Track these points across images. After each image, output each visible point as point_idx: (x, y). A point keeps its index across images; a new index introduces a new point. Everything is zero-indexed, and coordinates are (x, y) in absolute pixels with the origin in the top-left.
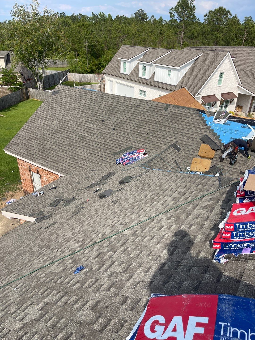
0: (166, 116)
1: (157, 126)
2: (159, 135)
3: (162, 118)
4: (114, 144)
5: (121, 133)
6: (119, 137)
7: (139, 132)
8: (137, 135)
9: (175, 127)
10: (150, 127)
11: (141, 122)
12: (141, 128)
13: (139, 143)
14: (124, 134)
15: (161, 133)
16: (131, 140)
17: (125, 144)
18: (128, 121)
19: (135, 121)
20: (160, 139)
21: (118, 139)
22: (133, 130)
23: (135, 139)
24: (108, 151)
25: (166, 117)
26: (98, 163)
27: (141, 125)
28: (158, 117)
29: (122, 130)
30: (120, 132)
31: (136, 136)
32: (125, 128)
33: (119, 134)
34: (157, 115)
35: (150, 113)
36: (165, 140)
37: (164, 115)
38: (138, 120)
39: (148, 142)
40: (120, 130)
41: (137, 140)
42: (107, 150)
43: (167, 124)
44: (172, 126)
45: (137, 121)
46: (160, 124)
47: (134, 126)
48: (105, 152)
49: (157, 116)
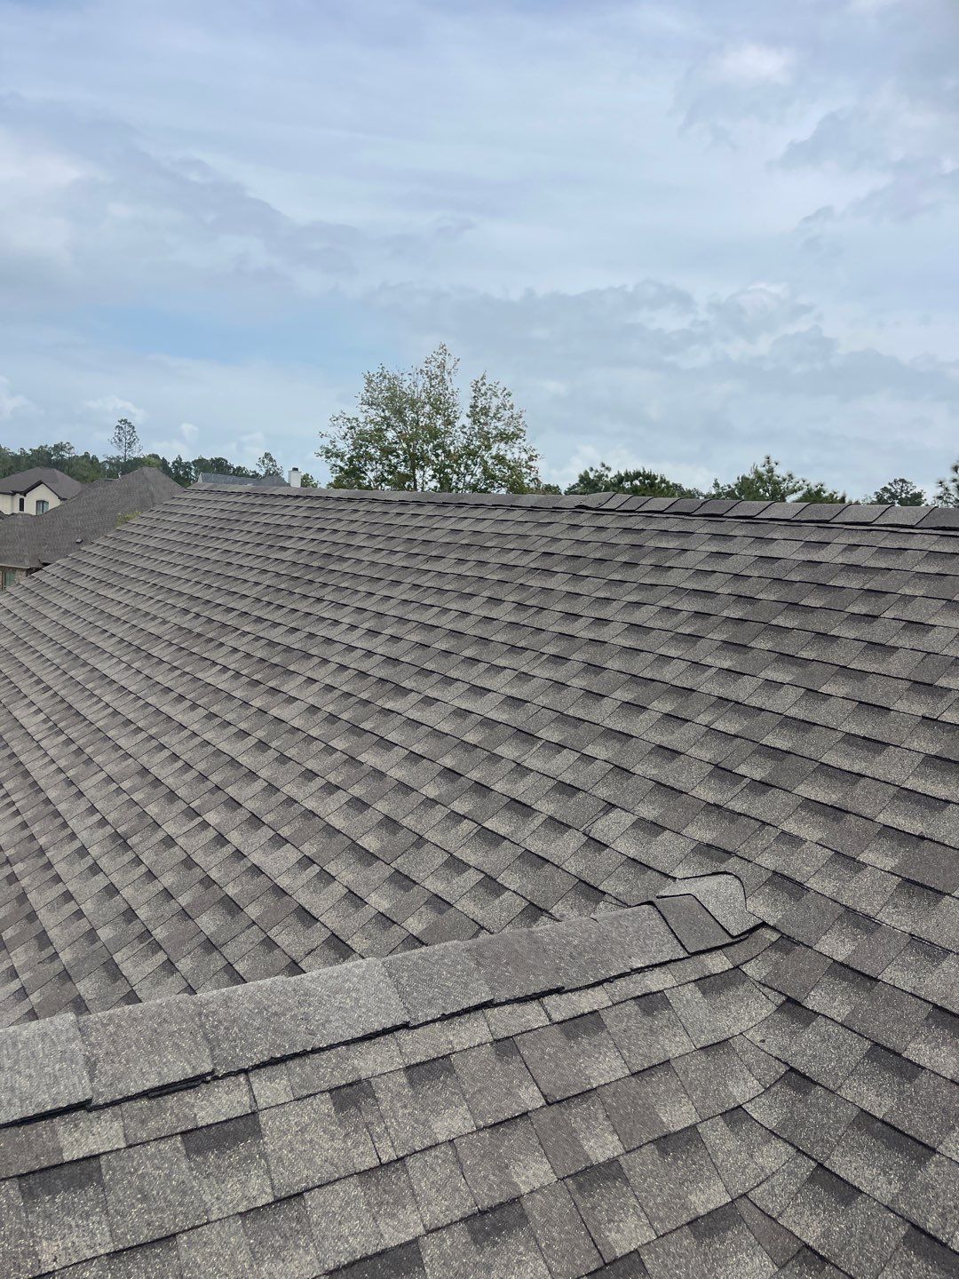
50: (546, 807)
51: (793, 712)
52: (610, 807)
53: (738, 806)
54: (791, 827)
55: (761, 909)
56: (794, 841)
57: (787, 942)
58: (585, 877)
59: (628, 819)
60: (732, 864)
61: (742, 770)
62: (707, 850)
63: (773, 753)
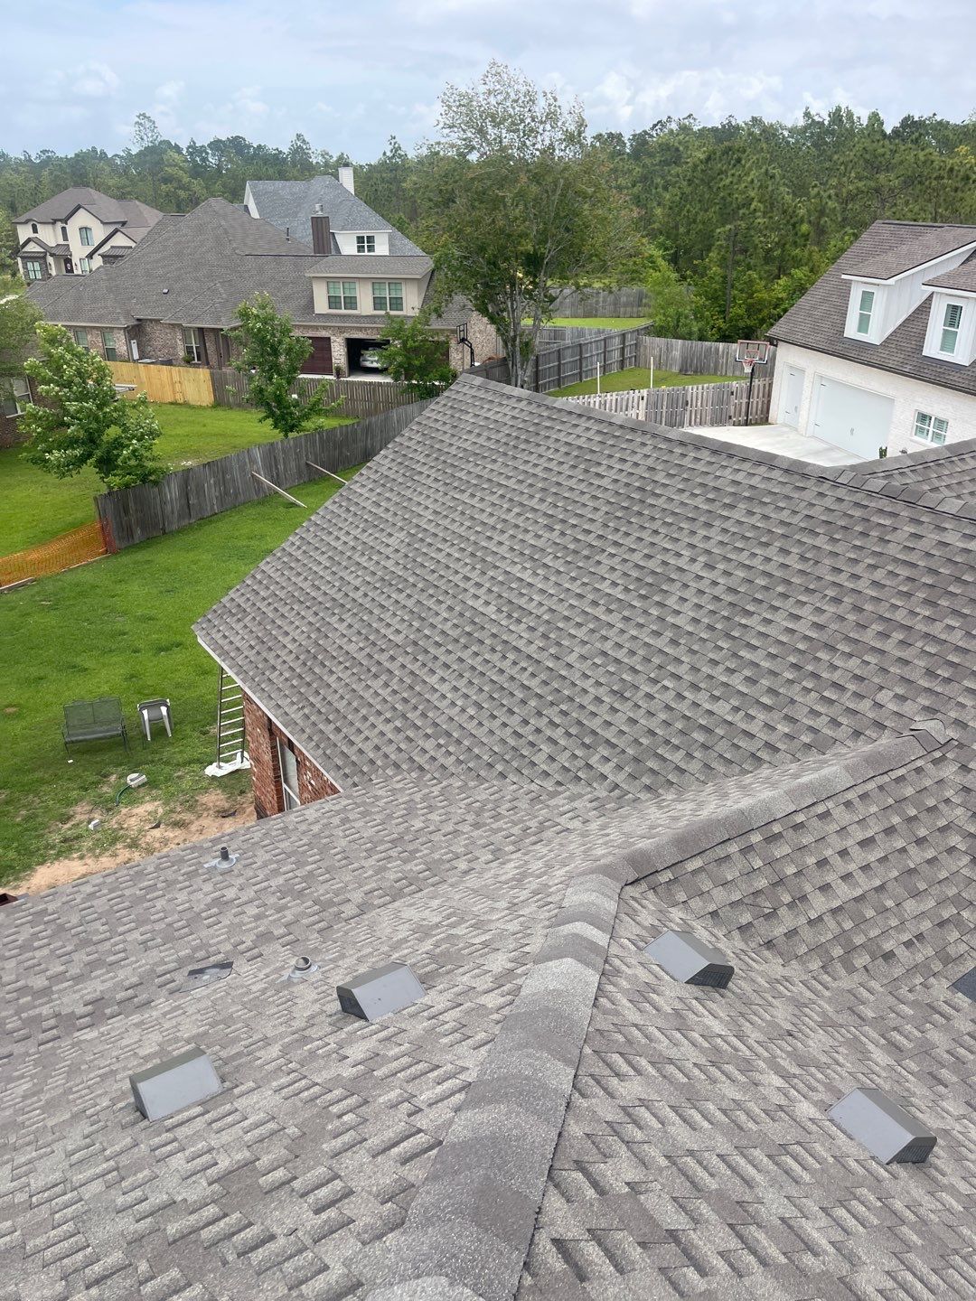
0: (905, 562)
1: (842, 619)
2: (836, 668)
3: (879, 575)
4: (592, 681)
5: (642, 626)
6: (627, 645)
7: (734, 638)
8: (722, 649)
9: (943, 636)
10: (798, 618)
11: (761, 582)
12: (750, 614)
13: (716, 699)
14: (657, 634)
15: (853, 663)
16: (681, 670)
17: (646, 688)
18: (697, 568)
19: (730, 574)
20: (834, 697)
21: (620, 654)
22: (706, 620)
23: (704, 669)
24: (552, 712)
25: (904, 572)
26: (490, 766)
27: (755, 600)
28: (858, 570)
29: (654, 612)
30: (641, 621)
31: (711, 655)
32: (671, 602)
33: (634, 633)
34: (853, 556)
35: (820, 542)
36: (864, 706)
37: (896, 560)
38: (750, 568)
39: (766, 700)
40: (645, 612)
41: (710, 677)
42: (552, 704)
43: (899, 616)
44: (925, 629)
45: (741, 573)
46: (861, 610)
47: (717, 599)
48: (540, 714)
49: (856, 561)
50: (852, 687)
51: (960, 644)
52: (881, 688)
53: (939, 689)
54: (960, 699)
55: (951, 733)
56: (963, 706)
57: (961, 746)
58: (876, 719)
59: (891, 694)
60: (939, 715)
61: (939, 672)
62: (926, 709)
63: (952, 664)
